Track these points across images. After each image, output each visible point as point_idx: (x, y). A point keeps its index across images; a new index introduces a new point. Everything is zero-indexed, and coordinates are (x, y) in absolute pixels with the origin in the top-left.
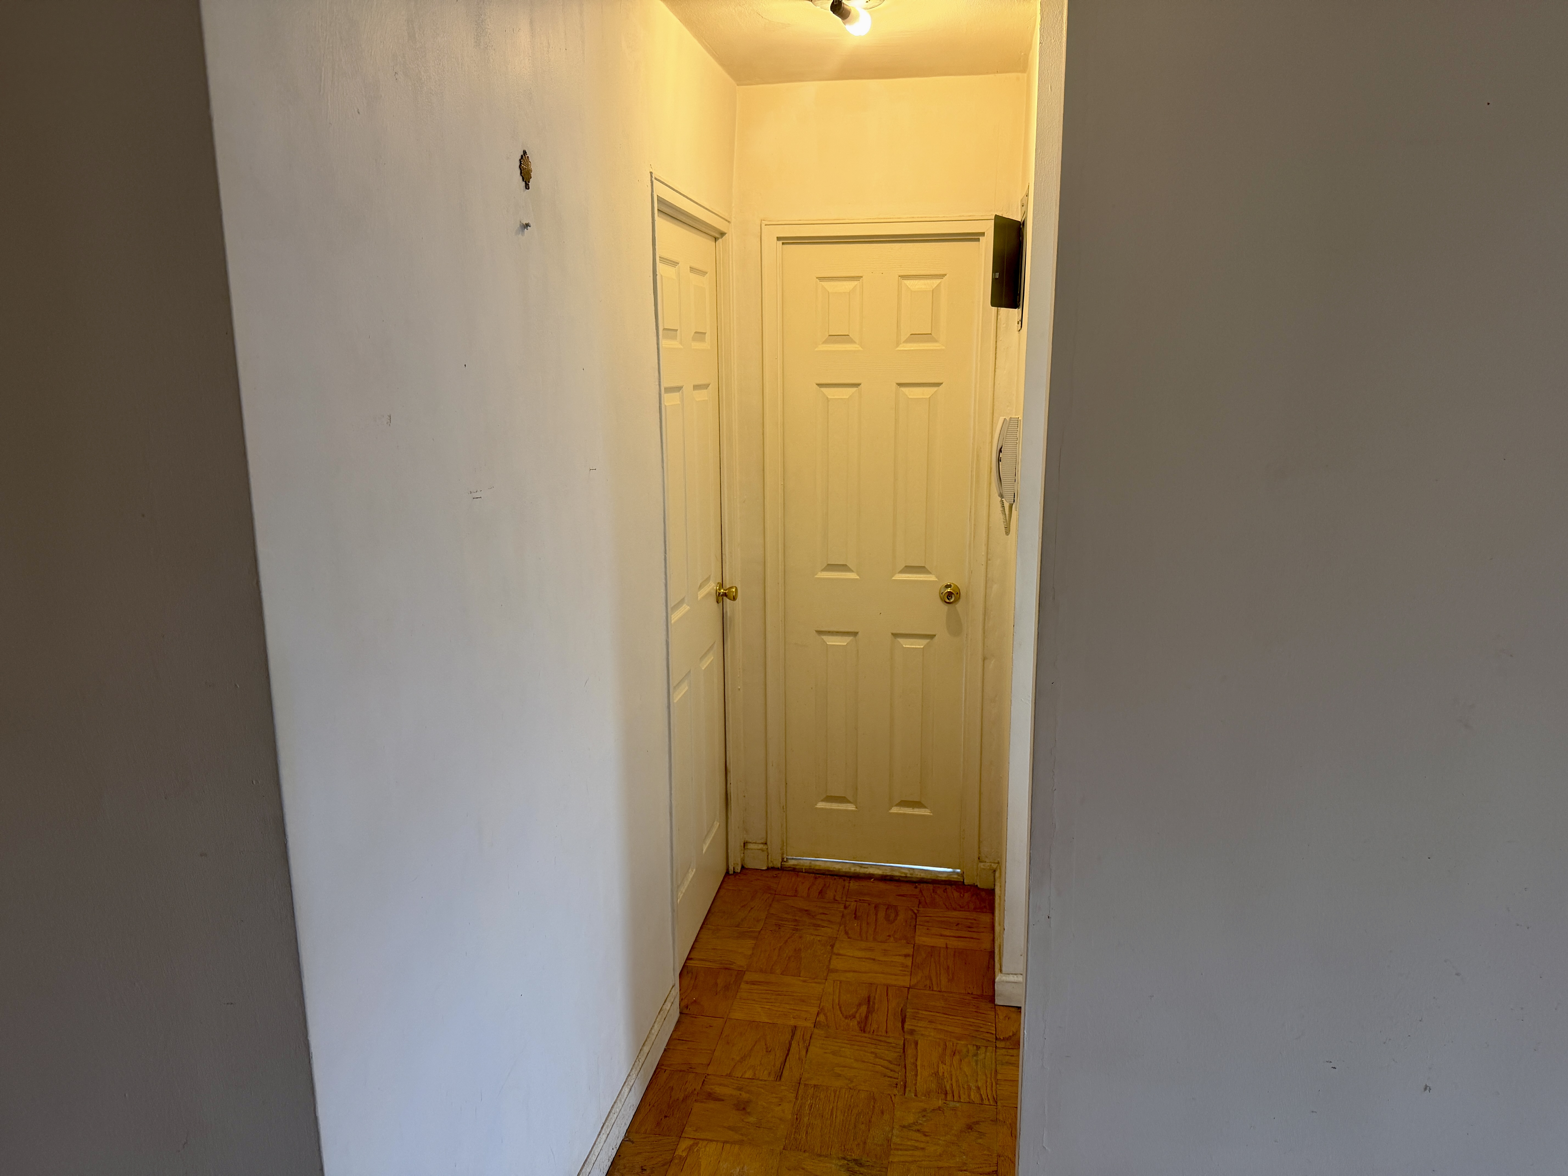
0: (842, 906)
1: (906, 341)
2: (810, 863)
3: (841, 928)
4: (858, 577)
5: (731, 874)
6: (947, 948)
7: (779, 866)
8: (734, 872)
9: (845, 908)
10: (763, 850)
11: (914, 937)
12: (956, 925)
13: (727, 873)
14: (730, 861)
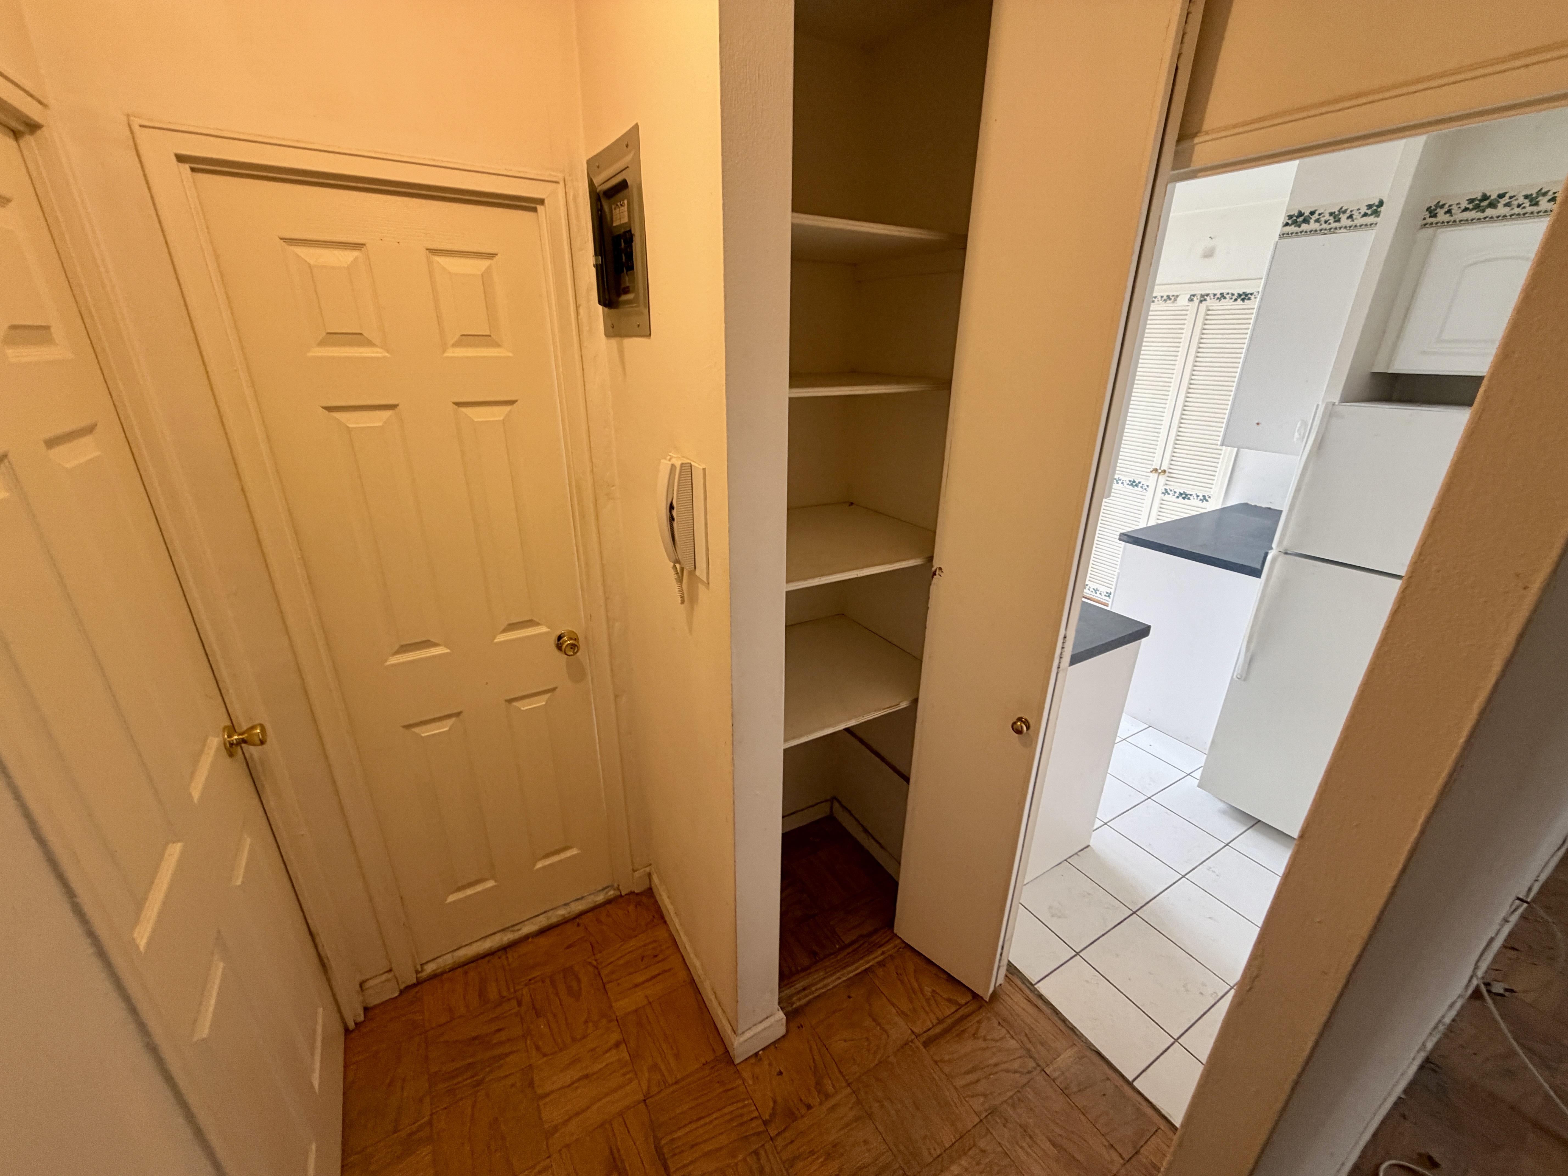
0: (514, 1003)
1: (455, 345)
2: (453, 957)
3: (528, 1042)
4: (448, 651)
5: (353, 1030)
6: (650, 1003)
7: (415, 981)
8: (356, 1024)
9: (519, 1004)
10: (388, 980)
11: (611, 1007)
12: (642, 960)
13: (347, 1031)
14: (345, 1015)
